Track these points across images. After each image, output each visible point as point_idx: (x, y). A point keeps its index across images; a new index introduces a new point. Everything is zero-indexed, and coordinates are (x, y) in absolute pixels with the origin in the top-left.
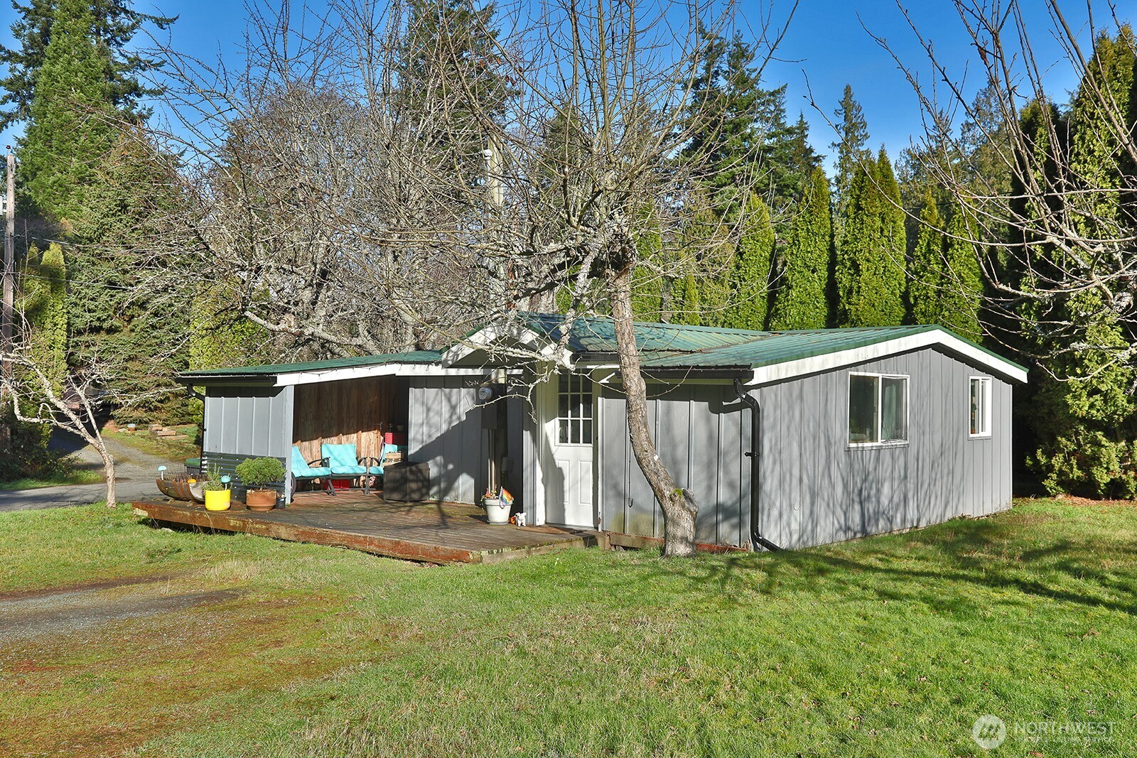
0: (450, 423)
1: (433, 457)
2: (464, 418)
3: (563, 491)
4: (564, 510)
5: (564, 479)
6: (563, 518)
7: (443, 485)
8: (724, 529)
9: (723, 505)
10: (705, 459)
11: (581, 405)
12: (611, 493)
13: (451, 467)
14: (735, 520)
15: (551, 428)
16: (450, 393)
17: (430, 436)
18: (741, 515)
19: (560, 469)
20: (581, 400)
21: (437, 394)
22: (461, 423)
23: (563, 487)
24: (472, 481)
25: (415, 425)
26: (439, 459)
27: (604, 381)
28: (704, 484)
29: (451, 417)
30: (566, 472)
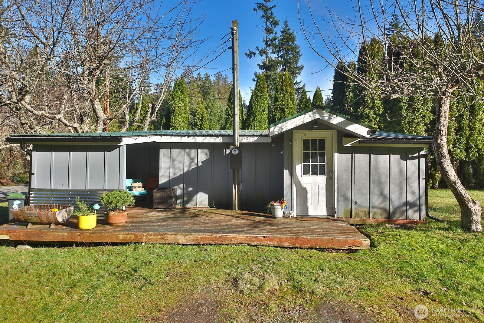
0: (190, 167)
1: (178, 185)
2: (200, 164)
3: (307, 199)
4: (308, 208)
5: (307, 193)
6: (308, 212)
7: (185, 199)
8: (410, 212)
9: (409, 202)
10: (398, 181)
11: (318, 157)
12: (341, 199)
13: (190, 189)
14: (416, 208)
15: (299, 168)
16: (189, 152)
17: (175, 174)
18: (420, 206)
19: (305, 188)
20: (318, 155)
21: (180, 153)
22: (198, 167)
23: (307, 197)
24: (206, 196)
25: (164, 168)
26: (182, 186)
27: (349, 145)
28: (397, 193)
29: (190, 163)
30: (309, 189)
